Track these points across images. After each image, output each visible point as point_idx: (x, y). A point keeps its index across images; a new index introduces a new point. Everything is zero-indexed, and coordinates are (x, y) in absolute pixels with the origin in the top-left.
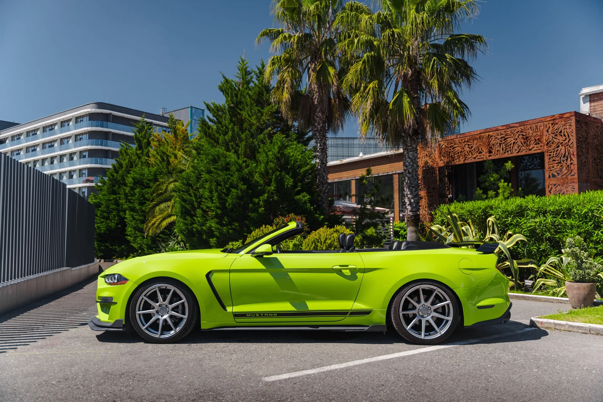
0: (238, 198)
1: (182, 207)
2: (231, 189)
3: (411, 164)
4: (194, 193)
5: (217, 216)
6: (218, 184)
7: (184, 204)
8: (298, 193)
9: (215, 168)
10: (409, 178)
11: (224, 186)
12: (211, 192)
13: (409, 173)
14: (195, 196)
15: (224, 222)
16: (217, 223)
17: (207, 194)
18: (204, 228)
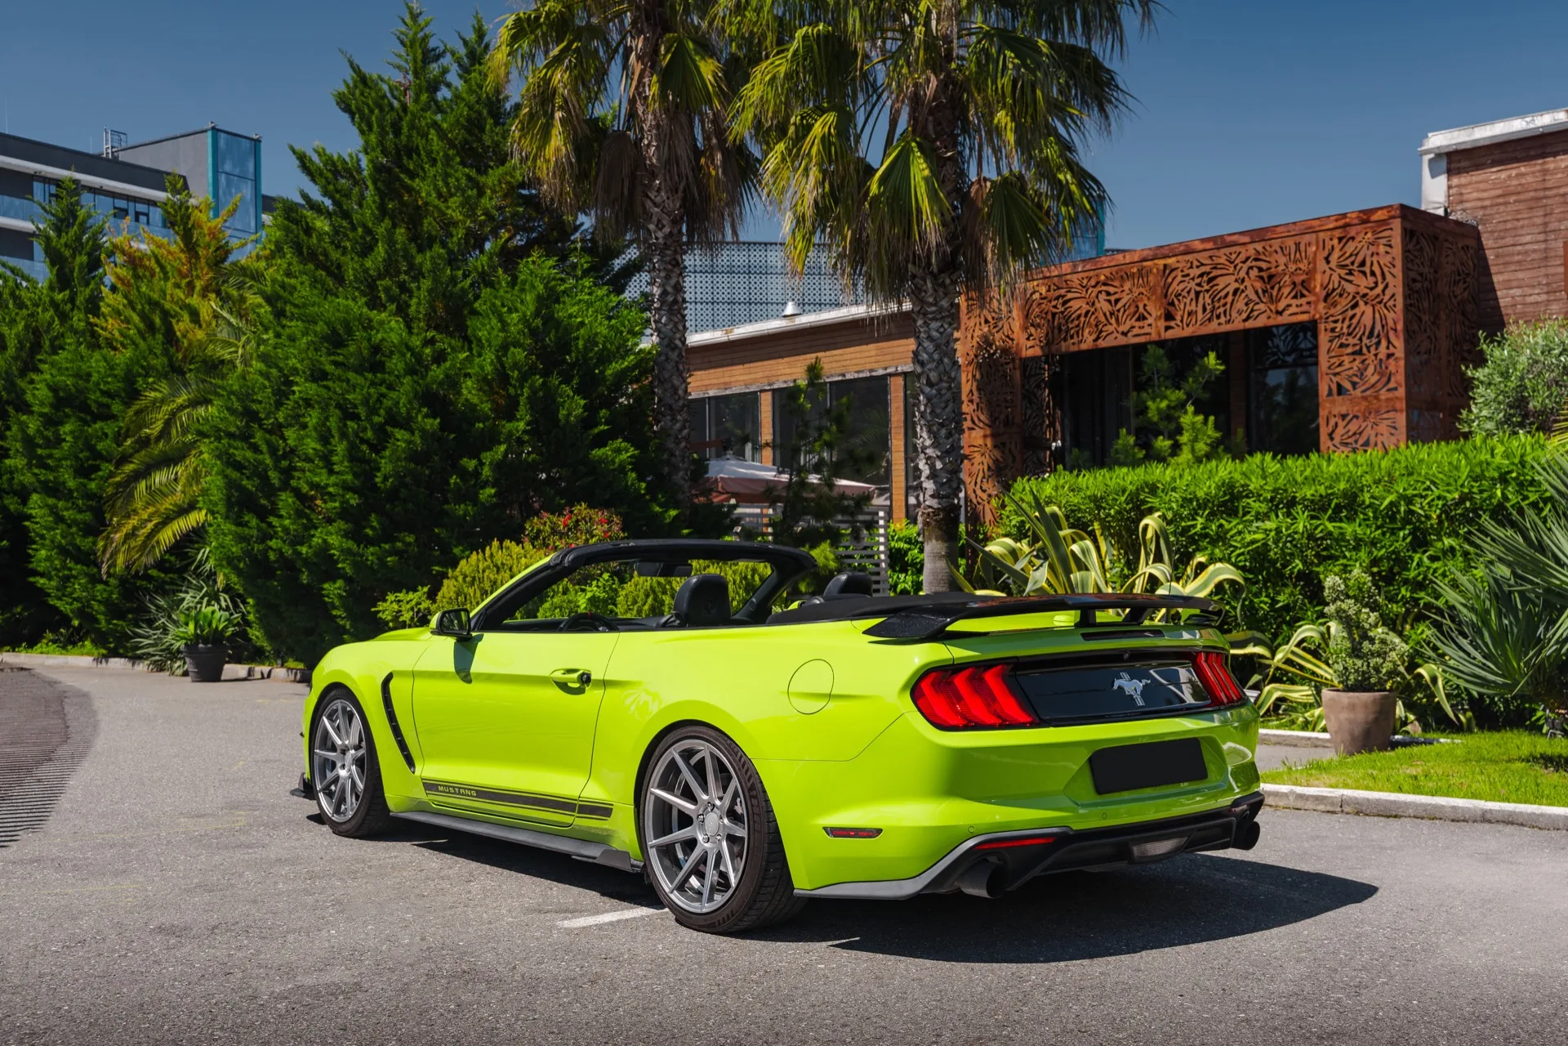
0: (414, 456)
1: (231, 484)
2: (389, 429)
3: (936, 356)
4: (269, 443)
5: (345, 513)
6: (348, 414)
7: (235, 475)
8: (601, 441)
9: (335, 363)
10: (929, 399)
11: (369, 419)
12: (325, 439)
13: (930, 384)
14: (273, 450)
15: (369, 532)
16: (347, 535)
17: (312, 445)
18: (304, 550)
